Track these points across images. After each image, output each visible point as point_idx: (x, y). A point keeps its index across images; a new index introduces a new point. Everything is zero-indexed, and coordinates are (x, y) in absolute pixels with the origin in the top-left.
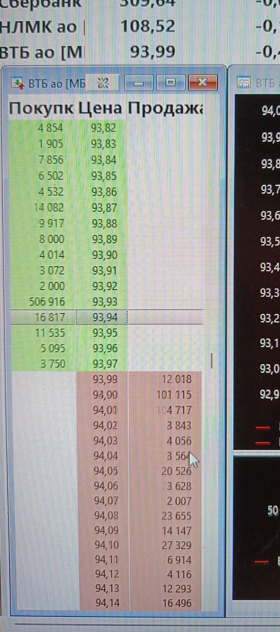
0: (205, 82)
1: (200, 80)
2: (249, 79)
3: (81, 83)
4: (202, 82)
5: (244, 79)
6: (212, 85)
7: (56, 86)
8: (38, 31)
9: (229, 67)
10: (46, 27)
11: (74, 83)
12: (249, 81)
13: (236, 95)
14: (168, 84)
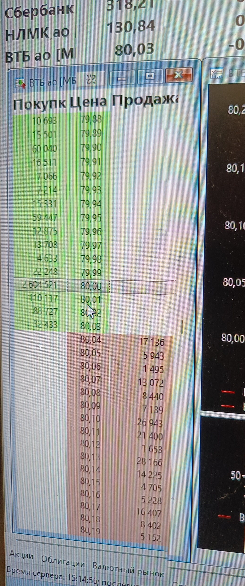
0: (181, 74)
1: (176, 73)
2: (222, 70)
3: (72, 81)
4: (178, 74)
5: (217, 70)
6: (187, 77)
7: (52, 84)
8: (38, 37)
9: (203, 60)
10: (44, 33)
11: (67, 80)
13: (209, 85)
14: (147, 78)
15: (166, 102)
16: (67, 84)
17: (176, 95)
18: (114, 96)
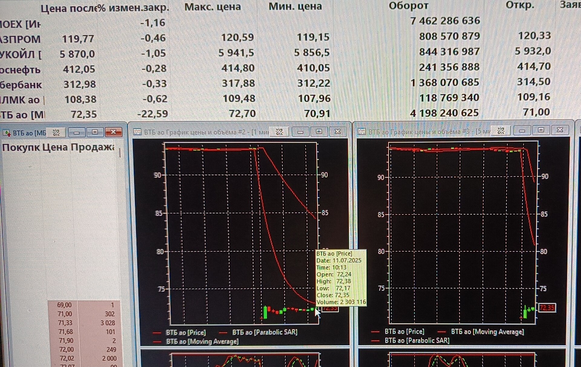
0: (115, 132)
1: (112, 131)
2: (140, 130)
3: (43, 133)
4: (113, 132)
5: (137, 130)
6: (119, 134)
7: (29, 135)
8: (17, 103)
10: (22, 100)
11: (40, 133)
12: (140, 131)
13: (133, 139)
14: (93, 133)
15: (107, 149)
16: (40, 135)
17: (113, 145)
18: (72, 144)
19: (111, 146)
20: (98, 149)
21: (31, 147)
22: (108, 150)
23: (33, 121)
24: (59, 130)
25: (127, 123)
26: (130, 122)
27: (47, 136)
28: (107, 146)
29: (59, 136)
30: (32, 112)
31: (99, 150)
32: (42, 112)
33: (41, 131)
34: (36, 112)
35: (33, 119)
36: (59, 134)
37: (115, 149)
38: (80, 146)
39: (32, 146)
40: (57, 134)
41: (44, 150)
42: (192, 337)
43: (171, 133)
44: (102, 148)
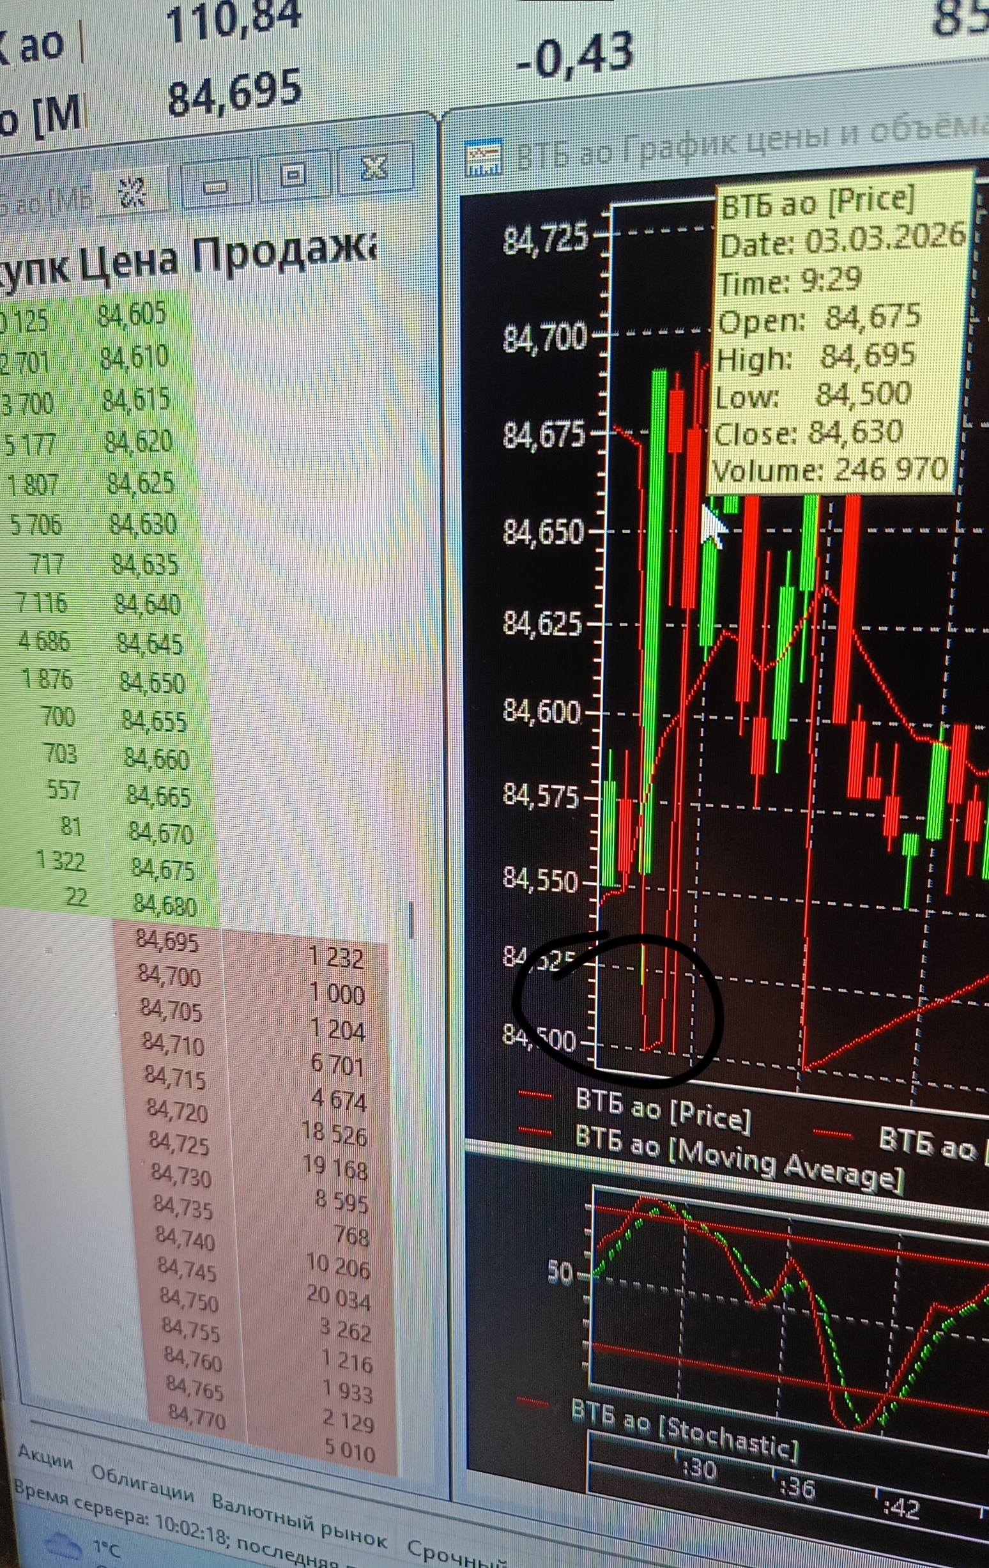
0: (381, 167)
1: (368, 162)
2: (497, 146)
3: (81, 198)
4: (374, 167)
5: (484, 148)
7: (27, 209)
9: (443, 116)
11: (67, 199)
12: (498, 155)
13: (462, 197)
14: (286, 181)
15: (343, 255)
16: (68, 208)
17: (369, 234)
18: (197, 242)
19: (361, 237)
20: (304, 256)
21: (35, 268)
22: (348, 257)
23: (41, 145)
24: (141, 180)
25: (439, 119)
26: (452, 109)
27: (95, 211)
28: (342, 240)
29: (145, 209)
30: (37, 102)
31: (307, 263)
32: (73, 99)
33: (74, 189)
34: (52, 102)
35: (39, 137)
36: (144, 198)
37: (378, 252)
38: (230, 248)
39: (41, 263)
40: (137, 197)
41: (85, 276)
42: (692, 1131)
43: (648, 151)
44: (323, 250)
